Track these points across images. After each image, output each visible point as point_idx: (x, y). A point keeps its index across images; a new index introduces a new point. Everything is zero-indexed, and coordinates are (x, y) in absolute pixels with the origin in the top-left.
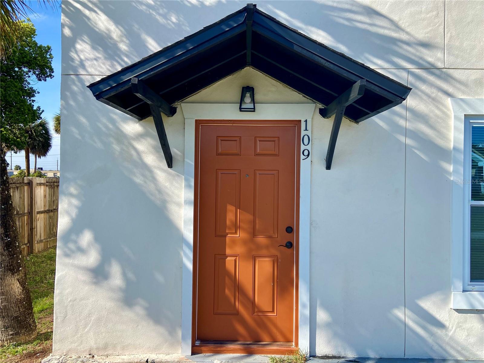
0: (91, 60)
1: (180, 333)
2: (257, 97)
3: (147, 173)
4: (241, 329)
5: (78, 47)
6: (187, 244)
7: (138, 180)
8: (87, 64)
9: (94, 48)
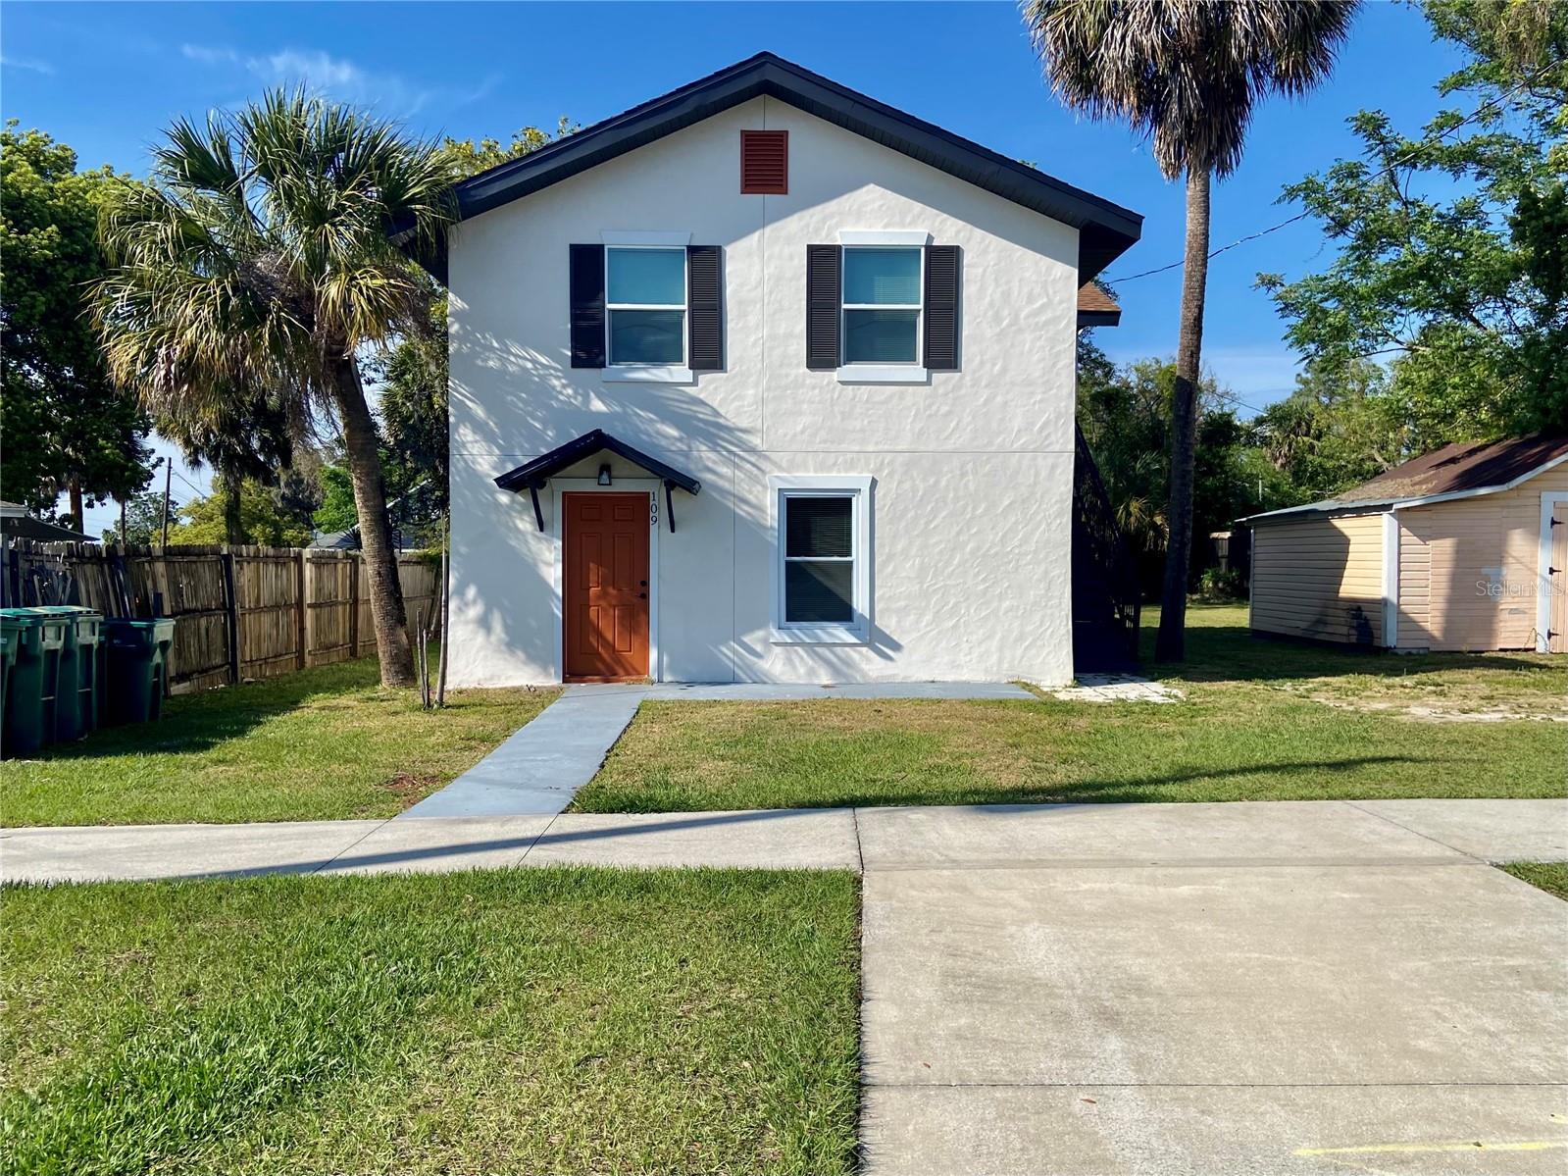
0: (471, 442)
1: (552, 671)
2: (614, 473)
3: (520, 537)
4: (600, 666)
5: (461, 431)
6: (557, 596)
7: (513, 543)
8: (469, 445)
9: (474, 433)
